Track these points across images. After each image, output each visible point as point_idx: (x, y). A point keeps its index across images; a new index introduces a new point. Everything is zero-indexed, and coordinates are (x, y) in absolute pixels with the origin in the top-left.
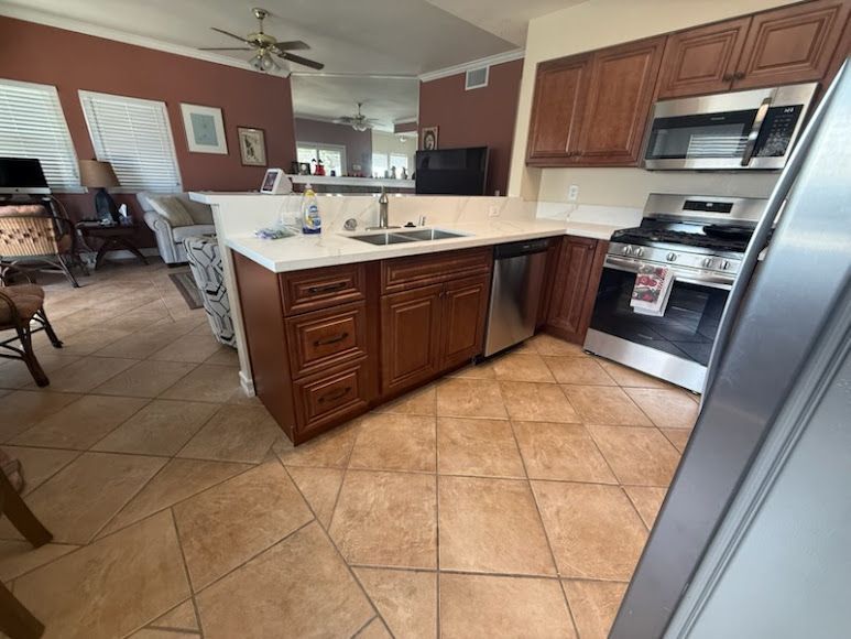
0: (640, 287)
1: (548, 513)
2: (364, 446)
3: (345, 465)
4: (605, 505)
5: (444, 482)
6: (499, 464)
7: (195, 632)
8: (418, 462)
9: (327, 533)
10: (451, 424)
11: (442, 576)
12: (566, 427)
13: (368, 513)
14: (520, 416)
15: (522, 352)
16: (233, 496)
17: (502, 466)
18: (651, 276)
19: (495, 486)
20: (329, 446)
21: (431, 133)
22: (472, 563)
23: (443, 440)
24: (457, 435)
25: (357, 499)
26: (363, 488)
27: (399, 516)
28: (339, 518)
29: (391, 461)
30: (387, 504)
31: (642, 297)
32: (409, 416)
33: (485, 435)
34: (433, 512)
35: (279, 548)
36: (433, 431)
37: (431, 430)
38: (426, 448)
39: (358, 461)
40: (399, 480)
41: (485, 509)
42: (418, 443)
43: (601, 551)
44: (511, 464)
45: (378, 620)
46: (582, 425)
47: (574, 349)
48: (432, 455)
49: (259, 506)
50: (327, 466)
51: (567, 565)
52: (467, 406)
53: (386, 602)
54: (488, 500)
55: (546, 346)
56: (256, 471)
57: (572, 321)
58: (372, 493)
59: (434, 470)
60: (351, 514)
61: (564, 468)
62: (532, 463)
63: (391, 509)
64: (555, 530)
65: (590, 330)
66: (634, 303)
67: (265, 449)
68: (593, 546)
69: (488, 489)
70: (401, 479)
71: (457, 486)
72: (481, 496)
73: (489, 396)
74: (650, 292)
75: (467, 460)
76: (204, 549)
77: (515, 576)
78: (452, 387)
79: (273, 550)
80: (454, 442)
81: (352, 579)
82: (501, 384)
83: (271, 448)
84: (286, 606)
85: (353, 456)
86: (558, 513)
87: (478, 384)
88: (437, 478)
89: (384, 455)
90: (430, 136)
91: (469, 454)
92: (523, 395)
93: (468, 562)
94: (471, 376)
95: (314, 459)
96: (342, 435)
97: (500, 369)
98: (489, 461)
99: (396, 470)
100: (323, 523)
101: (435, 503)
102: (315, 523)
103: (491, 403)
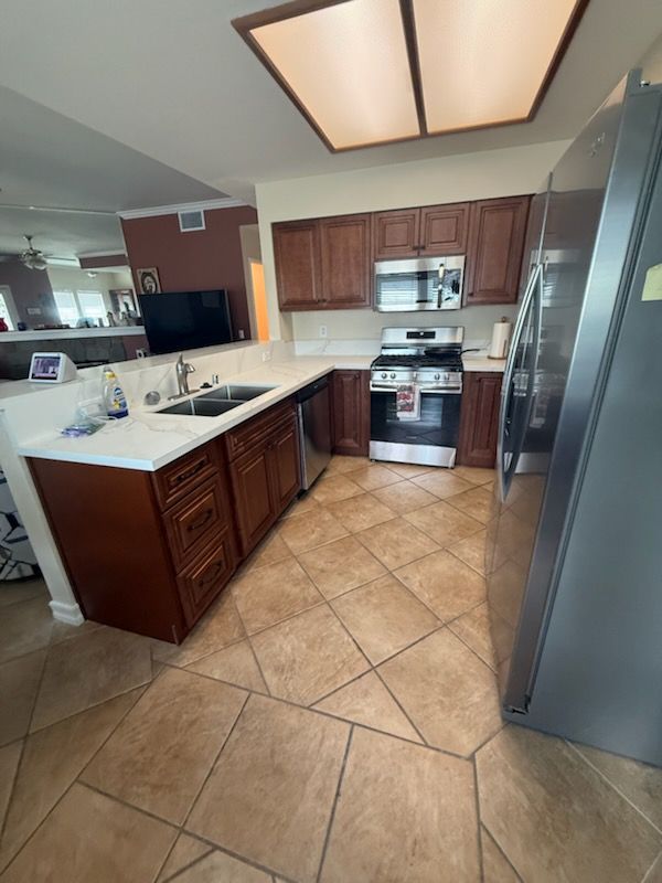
0: (400, 402)
1: (415, 588)
2: (248, 611)
3: (243, 634)
4: (443, 565)
5: (335, 605)
6: (365, 570)
7: (212, 851)
8: (305, 599)
9: (270, 696)
10: (310, 558)
11: (378, 669)
12: (391, 522)
13: (294, 661)
14: (357, 528)
15: (327, 476)
16: (146, 726)
17: (368, 571)
18: (406, 393)
19: (373, 588)
20: (215, 628)
21: (149, 274)
22: (391, 648)
23: (312, 573)
24: (321, 564)
25: (275, 656)
26: (274, 644)
27: (320, 648)
28: (271, 679)
29: (281, 611)
30: (304, 645)
31: (403, 409)
32: (272, 566)
33: (342, 554)
34: (342, 630)
35: (236, 734)
36: (300, 569)
37: (297, 570)
38: (303, 586)
39: (253, 626)
40: (300, 622)
41: (377, 607)
42: (295, 585)
43: (456, 595)
44: (374, 567)
45: (356, 727)
46: (400, 517)
47: (362, 461)
48: (312, 589)
49: (185, 717)
50: (227, 645)
51: (445, 614)
52: (313, 536)
53: (355, 712)
54: (374, 600)
55: (342, 465)
56: (153, 690)
57: (355, 439)
58: (286, 643)
59: (321, 599)
60: (279, 670)
61: (407, 553)
62: (386, 559)
63: (309, 647)
64: (426, 597)
65: (371, 443)
66: (399, 414)
67: (146, 665)
68: (451, 595)
69: (369, 593)
70: (302, 620)
71: (347, 602)
72: (369, 601)
73: (324, 522)
74: (408, 404)
75: (341, 580)
76: (155, 787)
77: (421, 640)
78: (290, 527)
79: (232, 739)
80: (322, 571)
81: (316, 715)
82: (327, 507)
83: (152, 660)
84: (278, 771)
85: (245, 625)
86: (421, 585)
87: (310, 515)
88: (328, 603)
89: (272, 609)
90: (149, 278)
91: (340, 574)
92: (349, 511)
93: (388, 649)
94: (299, 511)
95: (209, 646)
96: (222, 610)
97: (319, 496)
98: (357, 573)
99: (292, 616)
100: (260, 691)
101: (339, 623)
102: (254, 695)
103: (330, 527)
